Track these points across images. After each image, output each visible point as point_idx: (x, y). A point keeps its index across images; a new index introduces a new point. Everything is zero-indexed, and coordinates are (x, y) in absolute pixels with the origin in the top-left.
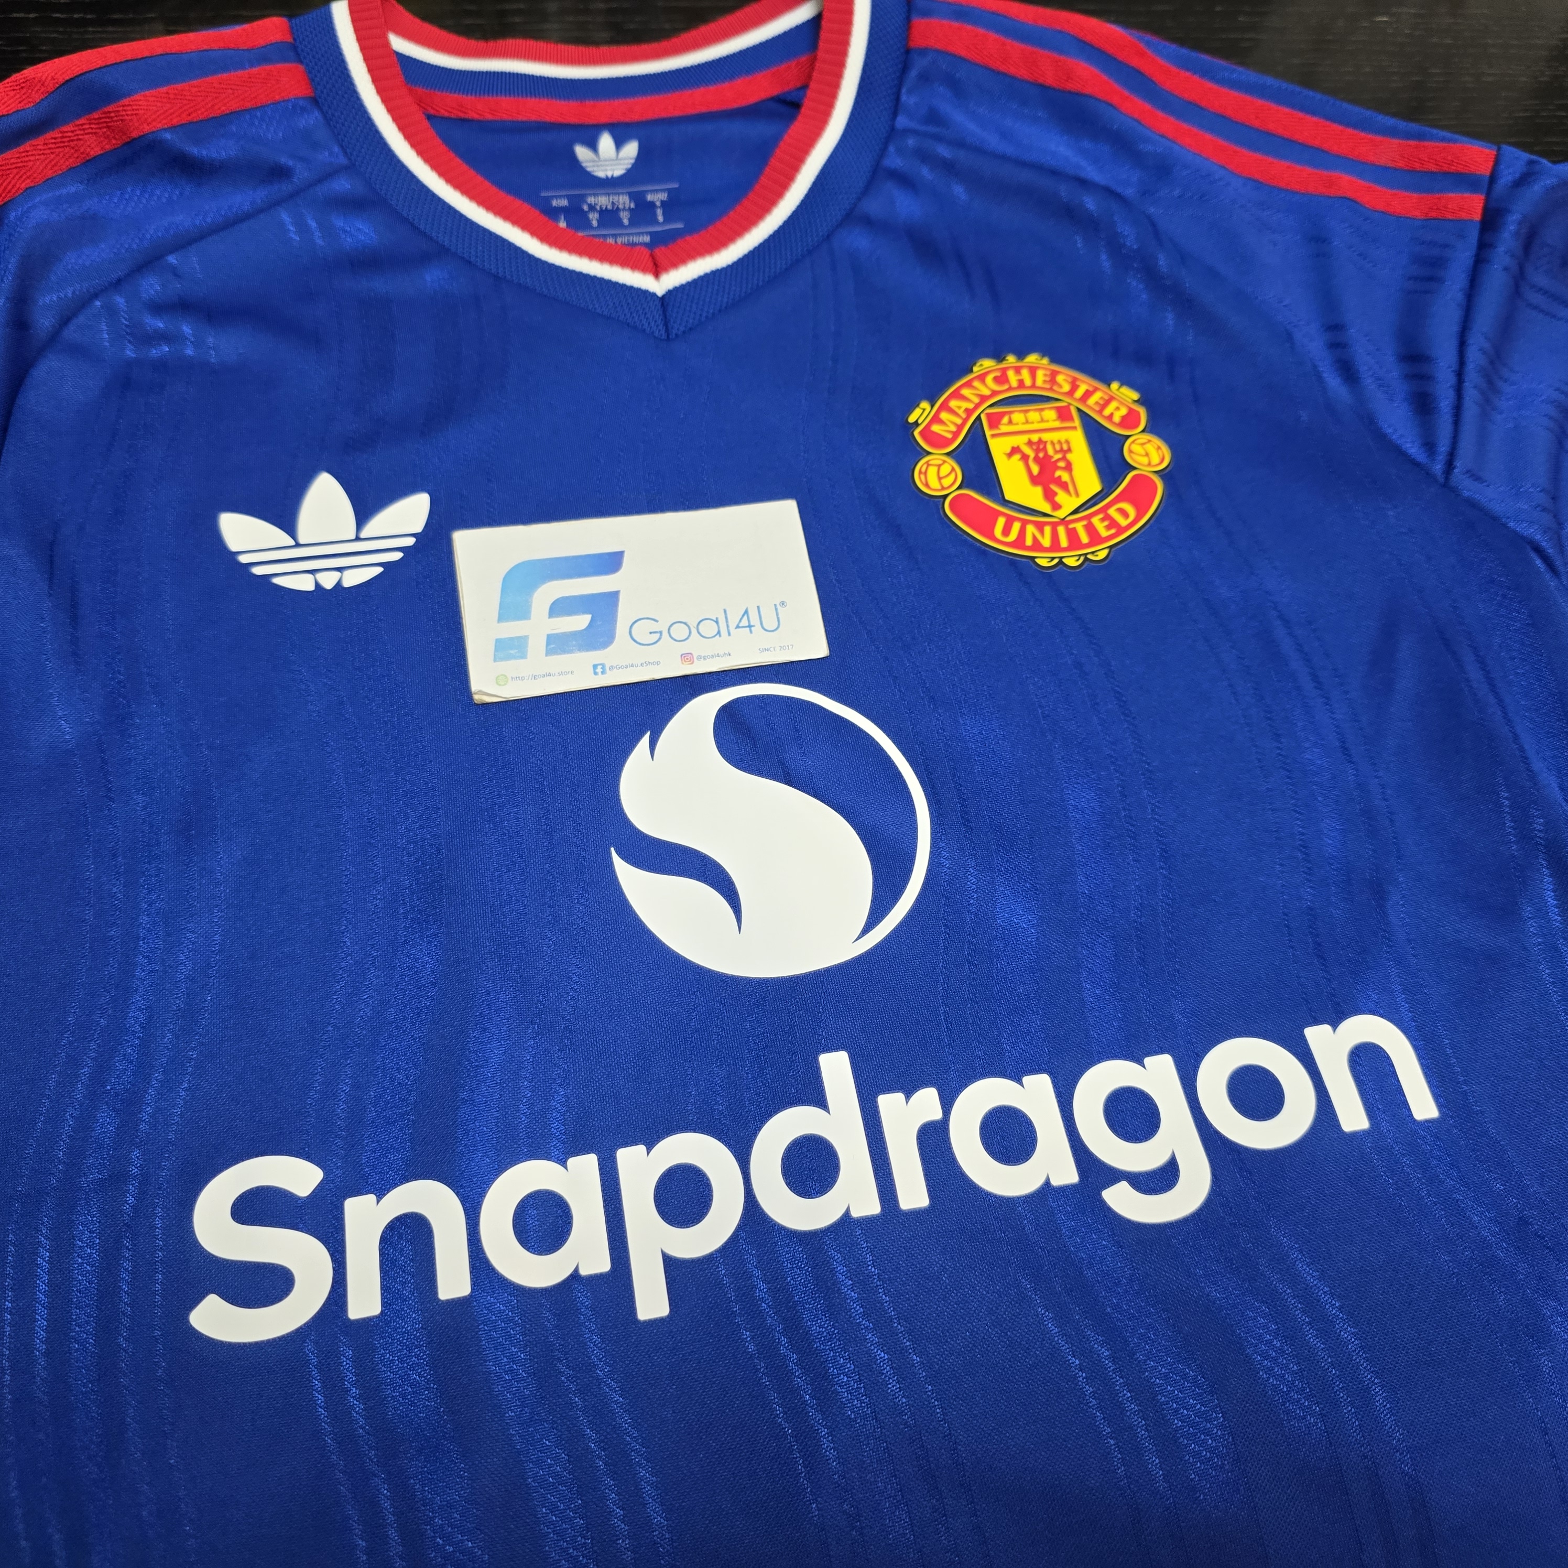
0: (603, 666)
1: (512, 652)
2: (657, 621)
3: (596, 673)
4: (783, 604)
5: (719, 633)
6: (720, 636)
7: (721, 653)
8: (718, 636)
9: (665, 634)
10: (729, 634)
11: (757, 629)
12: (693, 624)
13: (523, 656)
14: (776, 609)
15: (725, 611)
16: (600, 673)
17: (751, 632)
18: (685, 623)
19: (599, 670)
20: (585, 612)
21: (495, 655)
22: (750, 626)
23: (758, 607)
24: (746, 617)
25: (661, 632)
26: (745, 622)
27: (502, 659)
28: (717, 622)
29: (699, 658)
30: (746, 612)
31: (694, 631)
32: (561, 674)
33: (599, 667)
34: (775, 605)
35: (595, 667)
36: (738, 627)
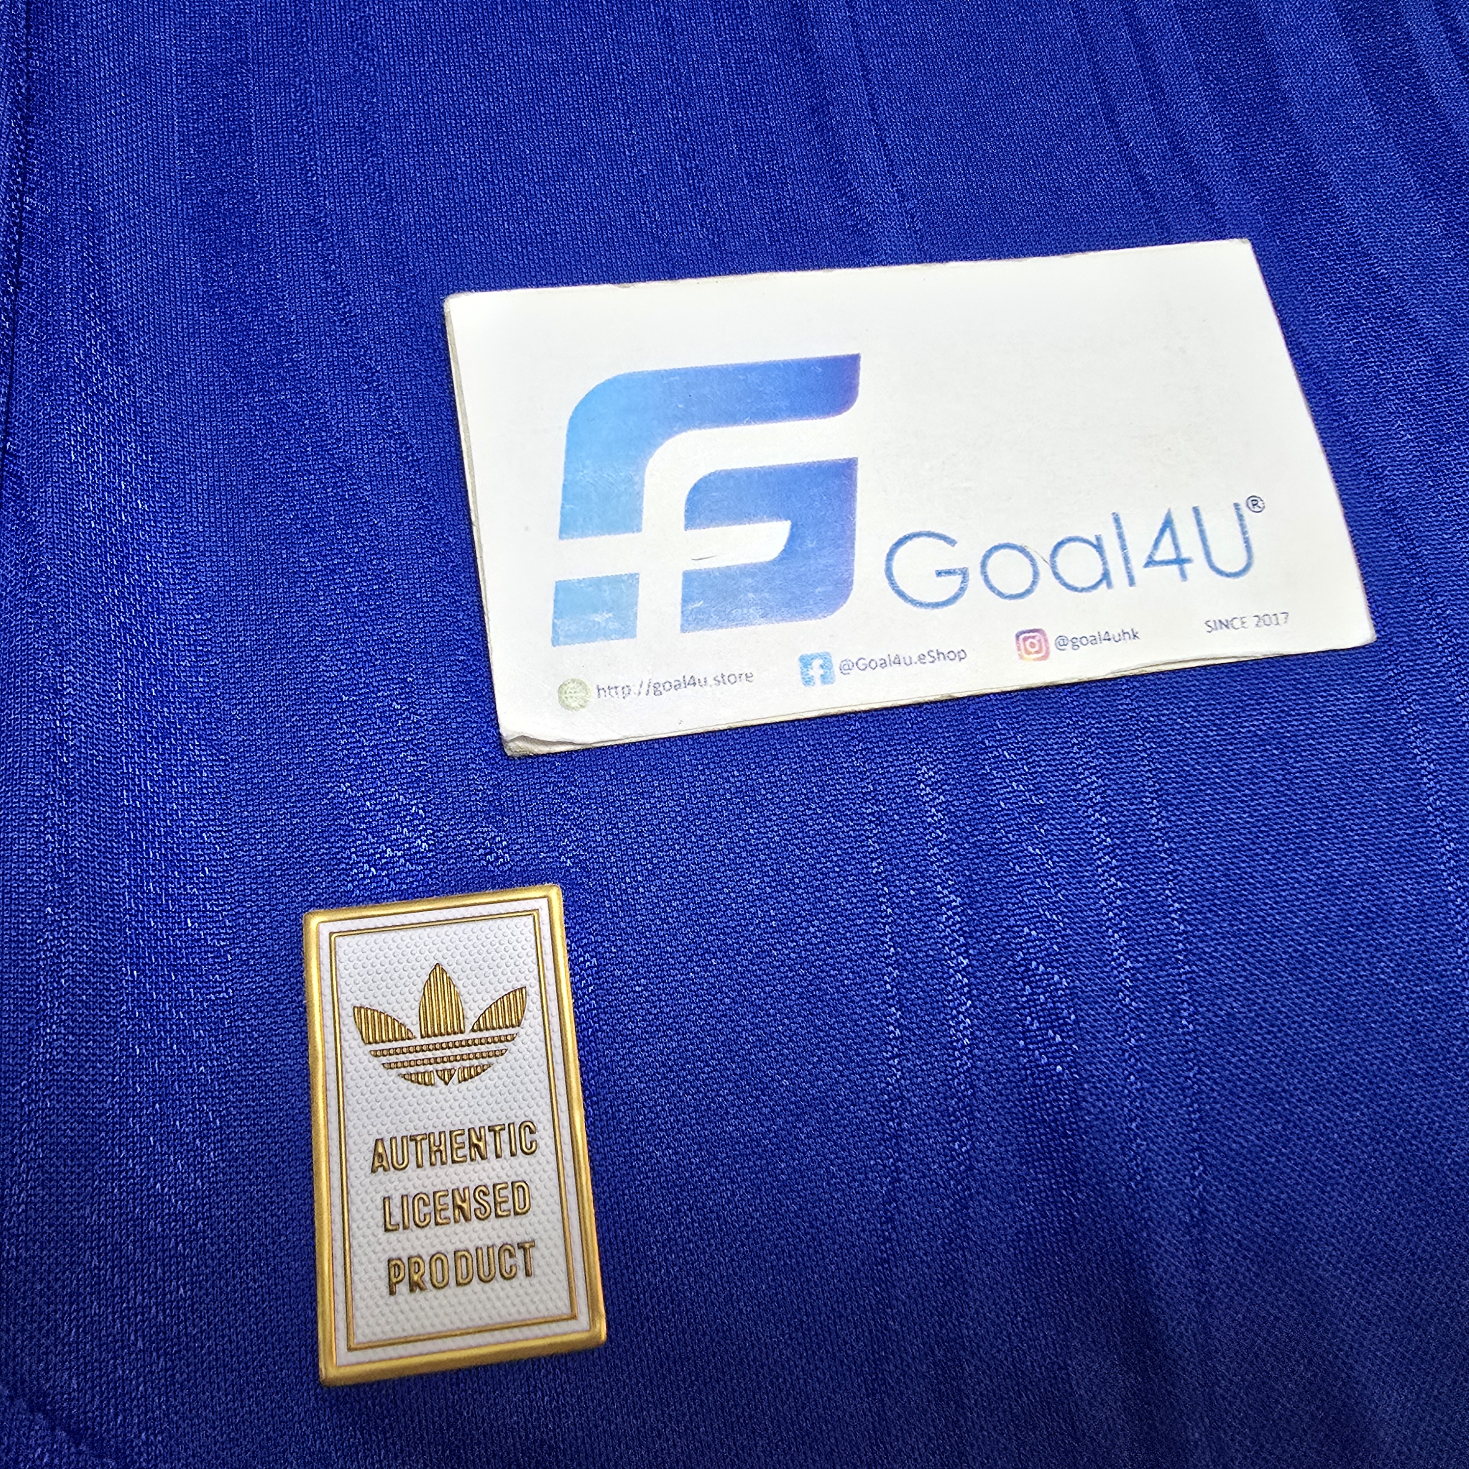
0: (826, 665)
1: (598, 618)
2: (952, 542)
3: (808, 681)
4: (1254, 502)
5: (1106, 576)
6: (1109, 585)
7: (1114, 632)
8: (1104, 585)
9: (975, 576)
10: (1132, 582)
11: (1197, 567)
12: (1041, 553)
13: (627, 630)
14: (1240, 517)
15: (1117, 520)
16: (818, 680)
17: (1183, 575)
18: (1022, 550)
19: (816, 671)
20: (777, 515)
21: (554, 625)
22: (1180, 561)
23: (1196, 510)
24: (1167, 535)
25: (964, 573)
26: (1166, 551)
27: (573, 638)
28: (1098, 547)
29: (1062, 642)
30: (1168, 524)
31: (1045, 570)
32: (722, 680)
33: (817, 663)
34: (1236, 505)
35: (806, 662)
36: (1150, 562)
